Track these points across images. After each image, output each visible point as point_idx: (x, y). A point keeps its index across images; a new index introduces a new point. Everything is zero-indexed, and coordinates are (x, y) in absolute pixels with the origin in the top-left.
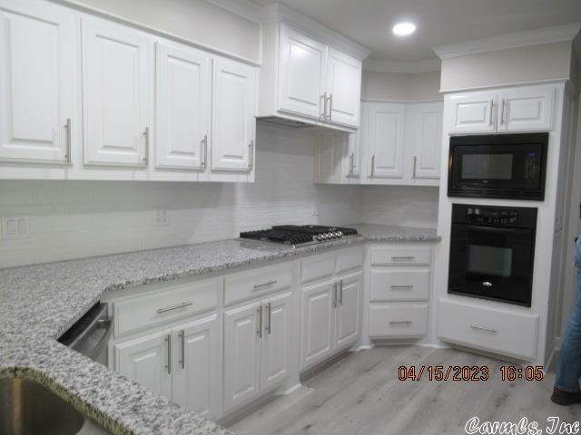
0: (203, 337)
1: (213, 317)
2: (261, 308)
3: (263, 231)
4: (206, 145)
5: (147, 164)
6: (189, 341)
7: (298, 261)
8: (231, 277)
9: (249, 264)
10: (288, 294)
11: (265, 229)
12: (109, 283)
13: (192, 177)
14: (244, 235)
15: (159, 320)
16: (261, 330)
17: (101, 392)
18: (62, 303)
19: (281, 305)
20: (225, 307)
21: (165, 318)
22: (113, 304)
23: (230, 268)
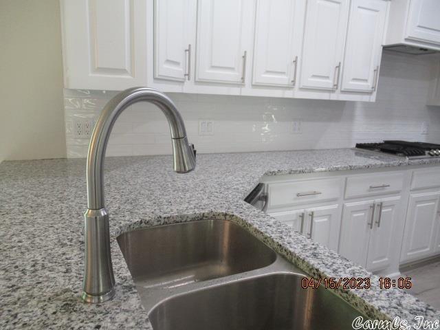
0: (326, 220)
1: (335, 206)
2: (374, 205)
3: (376, 144)
4: (339, 70)
5: (294, 85)
6: (316, 220)
7: (409, 171)
8: (352, 177)
9: (368, 168)
10: (398, 197)
11: (378, 142)
12: (266, 170)
13: (325, 96)
14: (359, 146)
15: (297, 201)
16: (372, 222)
17: (287, 239)
18: (240, 179)
19: (392, 206)
20: (345, 199)
21: (301, 201)
22: (268, 185)
23: (352, 170)
